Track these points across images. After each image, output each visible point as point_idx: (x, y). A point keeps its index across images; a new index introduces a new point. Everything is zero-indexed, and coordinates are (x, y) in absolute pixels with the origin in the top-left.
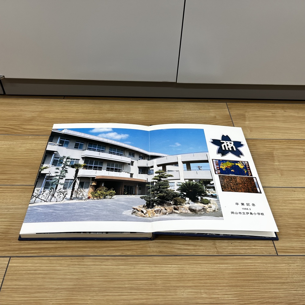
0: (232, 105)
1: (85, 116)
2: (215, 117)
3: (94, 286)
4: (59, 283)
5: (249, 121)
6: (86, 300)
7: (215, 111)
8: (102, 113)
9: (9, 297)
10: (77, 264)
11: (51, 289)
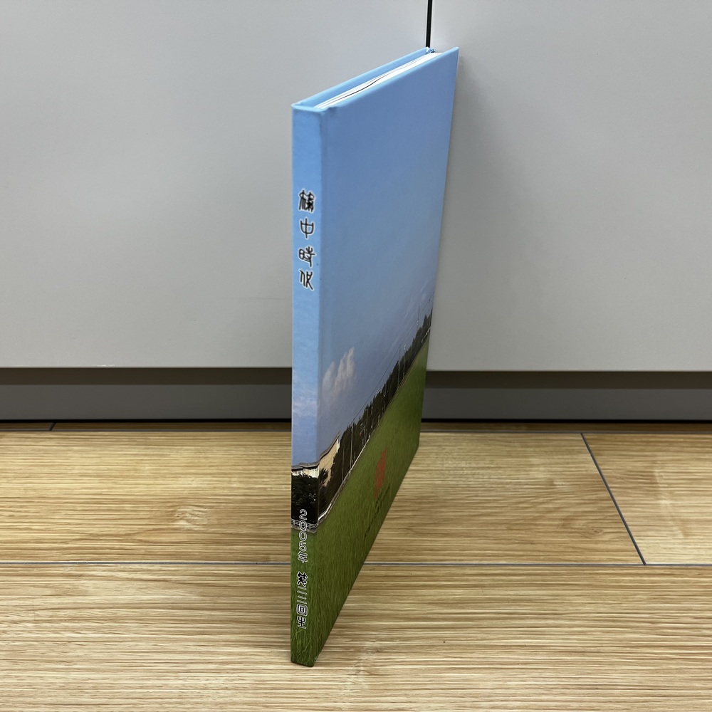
0: (603, 440)
1: (105, 486)
2: (551, 483)
5: (672, 495)
7: (548, 461)
8: (164, 476)
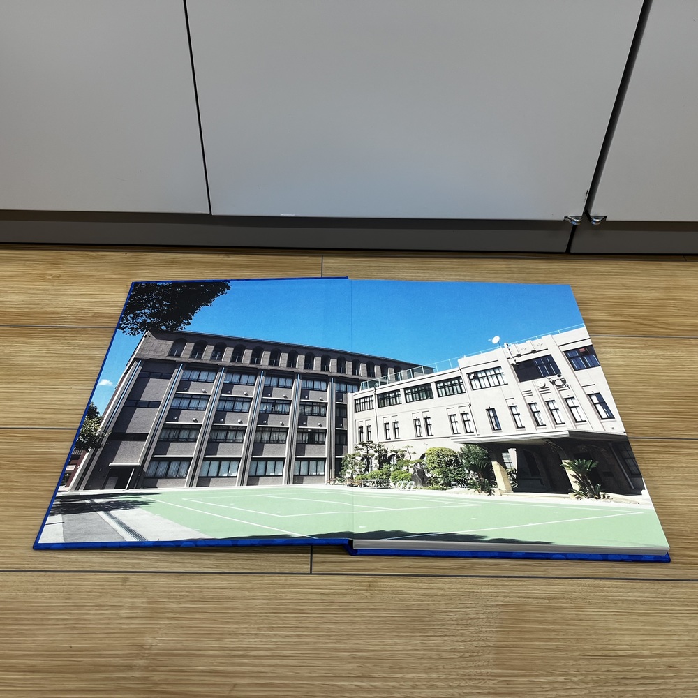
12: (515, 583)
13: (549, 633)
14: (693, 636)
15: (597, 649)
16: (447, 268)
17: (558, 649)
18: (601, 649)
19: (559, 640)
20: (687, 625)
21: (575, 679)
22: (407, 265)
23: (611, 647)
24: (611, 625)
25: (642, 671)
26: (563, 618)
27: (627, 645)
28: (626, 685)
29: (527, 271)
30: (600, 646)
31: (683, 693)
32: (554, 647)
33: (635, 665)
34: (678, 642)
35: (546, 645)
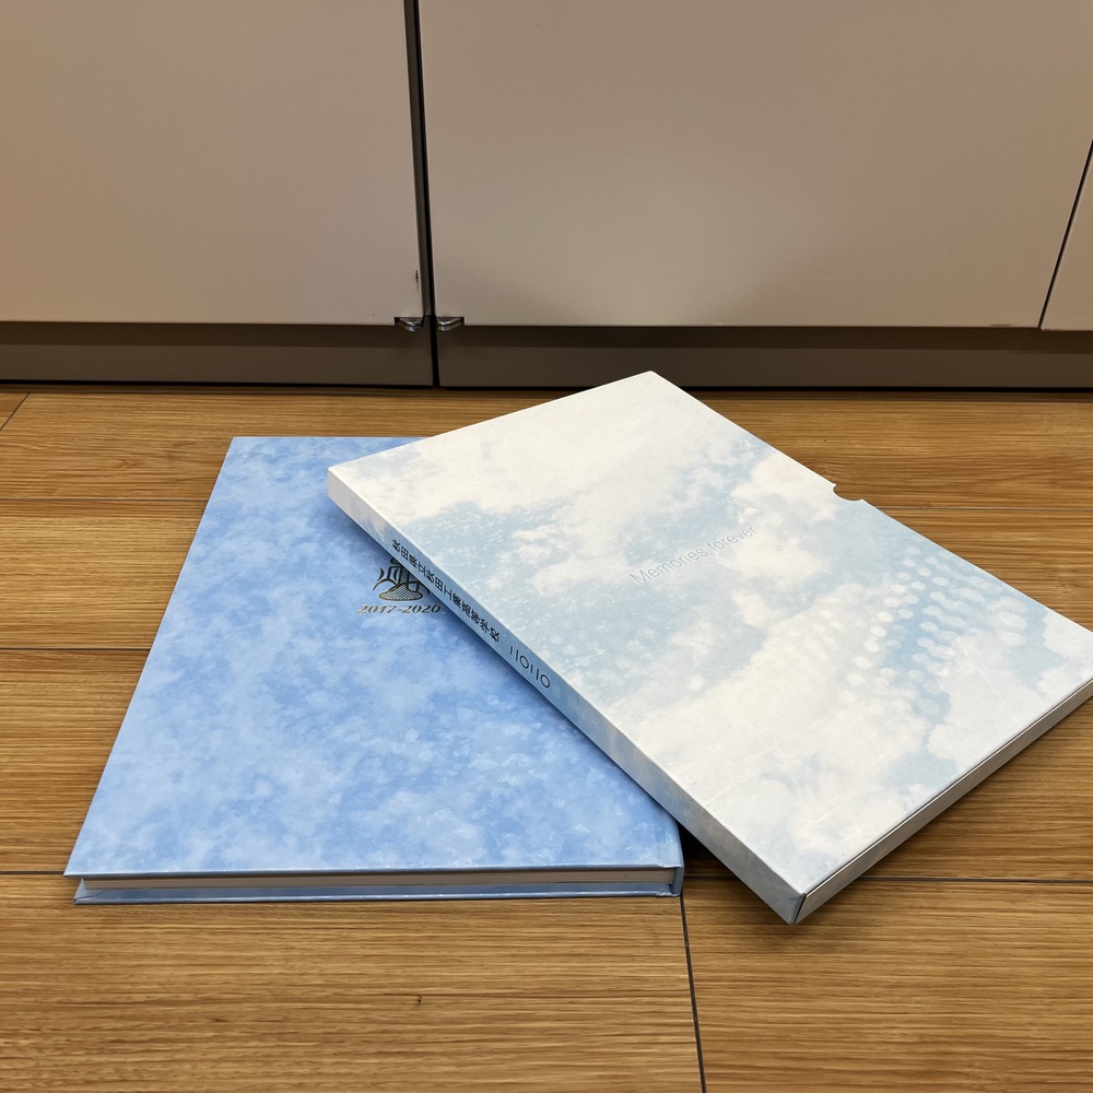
3: (1025, 980)
4: (893, 967)
6: (1020, 1025)
9: (733, 1009)
10: (925, 905)
11: (873, 984)
12: (19, 882)
13: (25, 966)
14: (292, 967)
15: (97, 992)
16: (228, 408)
17: (26, 992)
18: (108, 992)
19: (36, 977)
20: (293, 948)
21: (24, 1042)
22: (163, 404)
23: (127, 987)
24: (151, 951)
25: (159, 1028)
26: (67, 941)
27: (159, 984)
28: (114, 1052)
29: (358, 413)
30: (108, 987)
31: (212, 1067)
32: (20, 990)
33: (152, 1018)
34: (257, 977)
35: (6, 986)
